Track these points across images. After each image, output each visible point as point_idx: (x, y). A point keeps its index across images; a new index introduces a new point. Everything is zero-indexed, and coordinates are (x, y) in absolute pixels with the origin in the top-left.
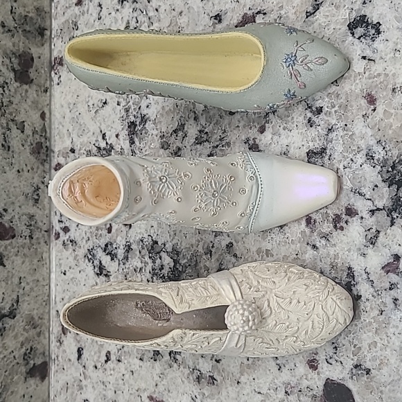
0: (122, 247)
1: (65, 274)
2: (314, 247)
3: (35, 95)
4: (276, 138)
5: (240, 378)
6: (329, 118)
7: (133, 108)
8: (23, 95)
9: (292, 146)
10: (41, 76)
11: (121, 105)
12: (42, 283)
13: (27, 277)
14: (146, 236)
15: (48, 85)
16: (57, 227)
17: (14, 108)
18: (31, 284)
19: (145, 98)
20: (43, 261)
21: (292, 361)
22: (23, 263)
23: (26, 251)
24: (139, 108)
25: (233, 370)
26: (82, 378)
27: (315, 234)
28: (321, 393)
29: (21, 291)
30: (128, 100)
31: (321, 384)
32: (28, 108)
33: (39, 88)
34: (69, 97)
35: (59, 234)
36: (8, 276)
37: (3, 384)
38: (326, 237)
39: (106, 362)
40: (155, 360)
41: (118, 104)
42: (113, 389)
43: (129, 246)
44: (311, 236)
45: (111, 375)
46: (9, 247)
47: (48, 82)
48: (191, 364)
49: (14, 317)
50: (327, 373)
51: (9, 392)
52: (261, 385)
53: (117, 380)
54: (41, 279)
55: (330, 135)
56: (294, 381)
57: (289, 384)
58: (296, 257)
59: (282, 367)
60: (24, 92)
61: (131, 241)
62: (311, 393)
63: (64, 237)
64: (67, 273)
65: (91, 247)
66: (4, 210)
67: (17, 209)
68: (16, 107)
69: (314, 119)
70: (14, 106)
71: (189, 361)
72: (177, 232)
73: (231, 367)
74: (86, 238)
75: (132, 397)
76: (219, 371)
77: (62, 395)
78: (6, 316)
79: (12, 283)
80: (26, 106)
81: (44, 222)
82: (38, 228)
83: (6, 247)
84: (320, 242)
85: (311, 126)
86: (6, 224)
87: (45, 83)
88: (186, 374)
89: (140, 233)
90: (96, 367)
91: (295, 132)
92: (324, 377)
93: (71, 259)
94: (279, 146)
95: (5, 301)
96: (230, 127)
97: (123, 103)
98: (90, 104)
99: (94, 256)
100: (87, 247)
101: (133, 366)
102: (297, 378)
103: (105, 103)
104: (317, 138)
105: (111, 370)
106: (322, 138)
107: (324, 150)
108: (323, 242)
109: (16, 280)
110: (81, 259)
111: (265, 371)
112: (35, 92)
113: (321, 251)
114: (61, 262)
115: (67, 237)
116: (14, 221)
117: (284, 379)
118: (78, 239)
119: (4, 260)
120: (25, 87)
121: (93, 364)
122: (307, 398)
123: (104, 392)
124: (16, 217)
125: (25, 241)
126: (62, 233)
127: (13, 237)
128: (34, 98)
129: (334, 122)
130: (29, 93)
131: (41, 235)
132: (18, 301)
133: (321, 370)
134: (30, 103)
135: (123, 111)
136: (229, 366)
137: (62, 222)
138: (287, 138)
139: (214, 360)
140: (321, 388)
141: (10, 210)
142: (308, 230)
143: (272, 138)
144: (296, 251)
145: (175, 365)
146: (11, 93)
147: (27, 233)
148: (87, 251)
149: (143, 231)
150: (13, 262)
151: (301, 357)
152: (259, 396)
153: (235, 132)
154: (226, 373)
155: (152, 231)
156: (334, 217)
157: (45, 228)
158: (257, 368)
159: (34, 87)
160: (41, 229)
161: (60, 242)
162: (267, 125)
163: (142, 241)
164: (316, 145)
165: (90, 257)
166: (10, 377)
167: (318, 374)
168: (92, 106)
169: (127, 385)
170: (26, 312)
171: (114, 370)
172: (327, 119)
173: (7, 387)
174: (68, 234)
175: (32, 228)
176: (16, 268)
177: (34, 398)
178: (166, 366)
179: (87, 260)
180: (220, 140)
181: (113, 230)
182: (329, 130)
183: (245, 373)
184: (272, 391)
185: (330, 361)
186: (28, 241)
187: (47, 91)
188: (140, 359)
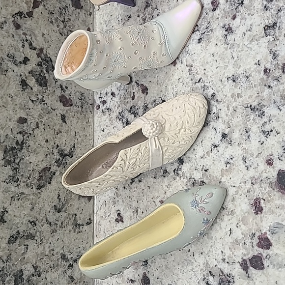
0: (141, 108)
1: (103, 131)
2: (269, 87)
3: (84, 17)
4: (243, 21)
5: (221, 179)
6: (278, 3)
7: (148, 17)
8: (77, 15)
9: (254, 25)
10: (87, 5)
11: (140, 17)
12: (88, 138)
13: (79, 132)
14: (157, 98)
15: (91, 11)
16: (98, 101)
17: (71, 23)
18: (82, 137)
19: (156, 9)
20: (89, 123)
21: (255, 163)
22: (77, 122)
23: (79, 115)
24: (152, 17)
25: (216, 174)
26: (115, 196)
27: (270, 78)
28: (276, 180)
29: (76, 140)
30: (145, 13)
31: (275, 174)
32: (80, 24)
33: (86, 12)
34: (105, 17)
35: (99, 106)
36: (68, 130)
37: (66, 199)
38: (277, 79)
39: (131, 183)
40: (164, 177)
41: (138, 17)
42: (136, 200)
43: (146, 106)
44: (267, 80)
45: (135, 191)
46: (69, 112)
47: (92, 9)
48: (188, 175)
49: (72, 157)
50: (279, 166)
51: (69, 205)
52: (235, 182)
53: (138, 194)
54: (88, 135)
55: (279, 14)
56: (257, 175)
57: (254, 177)
58: (257, 95)
59: (249, 167)
60: (77, 13)
61: (148, 103)
62: (269, 181)
63: (102, 107)
64: (105, 131)
65: (121, 111)
66: (66, 87)
67: (74, 88)
68: (73, 23)
69: (269, 5)
70: (71, 22)
71: (187, 174)
72: (178, 92)
73: (215, 173)
74: (117, 106)
75: (149, 203)
76: (207, 177)
77: (102, 209)
78: (67, 155)
79: (71, 134)
80: (78, 23)
81: (90, 98)
82: (86, 102)
83: (67, 111)
84: (273, 83)
85: (267, 10)
86: (67, 97)
87: (90, 9)
88: (185, 183)
89: (153, 97)
90: (125, 188)
91: (256, 16)
92: (277, 169)
93: (107, 121)
94: (246, 26)
95: (67, 146)
96: (212, 19)
97: (142, 15)
98: (120, 19)
99: (123, 116)
100: (118, 111)
101: (149, 183)
102: (259, 173)
103: (130, 17)
104: (271, 17)
105: (134, 188)
106: (274, 17)
107: (275, 24)
108: (276, 82)
109: (73, 134)
110: (114, 120)
111: (238, 171)
112: (84, 14)
113: (274, 88)
114: (101, 123)
115: (105, 107)
116: (71, 95)
117: (250, 175)
118: (112, 107)
119: (66, 119)
120: (78, 10)
121: (123, 186)
122: (266, 185)
123: (130, 203)
124: (73, 93)
125: (78, 109)
126: (101, 105)
127: (71, 105)
128: (83, 18)
129: (281, 5)
130: (80, 15)
131: (88, 107)
132: (74, 147)
133: (275, 165)
134: (81, 21)
135: (141, 20)
136: (214, 172)
137: (101, 98)
138: (250, 20)
139: (203, 170)
140: (275, 176)
141: (69, 88)
142: (265, 77)
143: (240, 22)
144: (257, 91)
145: (178, 178)
146: (70, 14)
147: (79, 104)
148: (118, 114)
149: (155, 95)
150: (71, 122)
151: (262, 159)
152: (234, 188)
153: (216, 22)
154: (212, 177)
155: (162, 94)
156: (282, 65)
157: (90, 102)
158: (232, 171)
159: (83, 11)
160: (88, 103)
161: (100, 111)
162: (237, 14)
163: (155, 101)
164: (270, 22)
165: (120, 117)
166: (70, 195)
167: (273, 168)
168: (120, 21)
169: (145, 196)
170: (79, 155)
171: (136, 188)
172: (277, 4)
173: (68, 201)
174: (105, 105)
175: (82, 101)
176: (73, 125)
177: (84, 211)
178: (171, 180)
179: (118, 120)
180: (206, 28)
181: (135, 98)
182: (279, 10)
183: (225, 175)
184: (242, 184)
185: (281, 158)
186: (80, 109)
187: (91, 15)
188: (154, 178)
